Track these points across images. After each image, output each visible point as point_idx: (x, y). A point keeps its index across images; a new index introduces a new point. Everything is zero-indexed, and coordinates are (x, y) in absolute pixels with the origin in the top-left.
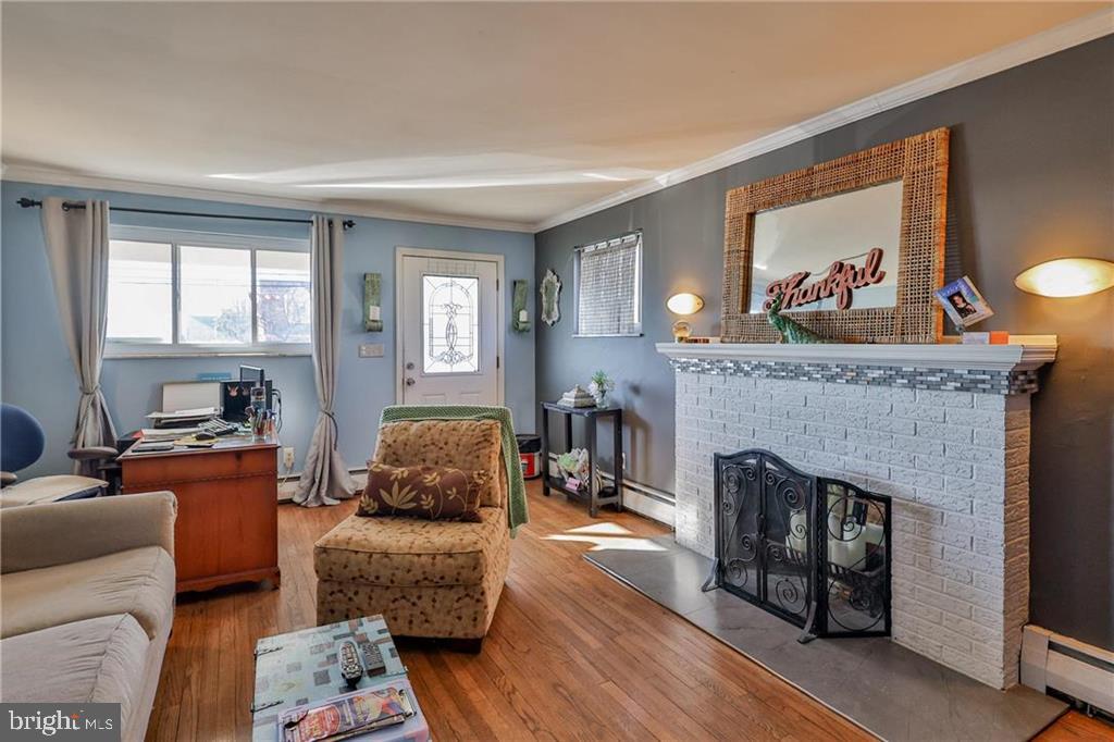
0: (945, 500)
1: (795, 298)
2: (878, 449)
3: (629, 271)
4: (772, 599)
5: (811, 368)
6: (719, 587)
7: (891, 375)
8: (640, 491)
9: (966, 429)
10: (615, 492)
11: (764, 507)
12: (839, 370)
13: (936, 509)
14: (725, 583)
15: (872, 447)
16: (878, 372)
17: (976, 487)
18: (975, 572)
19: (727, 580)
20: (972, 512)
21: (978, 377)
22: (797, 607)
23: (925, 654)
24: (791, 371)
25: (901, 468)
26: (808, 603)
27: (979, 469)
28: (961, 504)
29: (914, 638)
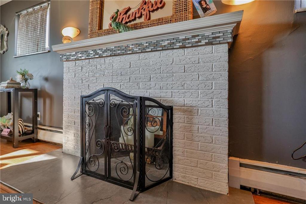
0: (199, 103)
1: (124, 19)
2: (166, 83)
3: (43, 21)
4: (114, 174)
5: (133, 46)
6: (83, 173)
7: (173, 42)
8: (47, 130)
9: (209, 65)
10: (33, 132)
11: (109, 122)
12: (148, 44)
13: (195, 108)
14: (86, 171)
15: (163, 82)
16: (167, 42)
17: (214, 93)
18: (214, 136)
19: (87, 169)
20: (212, 106)
21: (217, 35)
22: (128, 176)
23: (189, 184)
24: (123, 50)
25: (178, 91)
26: (134, 173)
27: (215, 84)
28: (207, 103)
29: (184, 177)
